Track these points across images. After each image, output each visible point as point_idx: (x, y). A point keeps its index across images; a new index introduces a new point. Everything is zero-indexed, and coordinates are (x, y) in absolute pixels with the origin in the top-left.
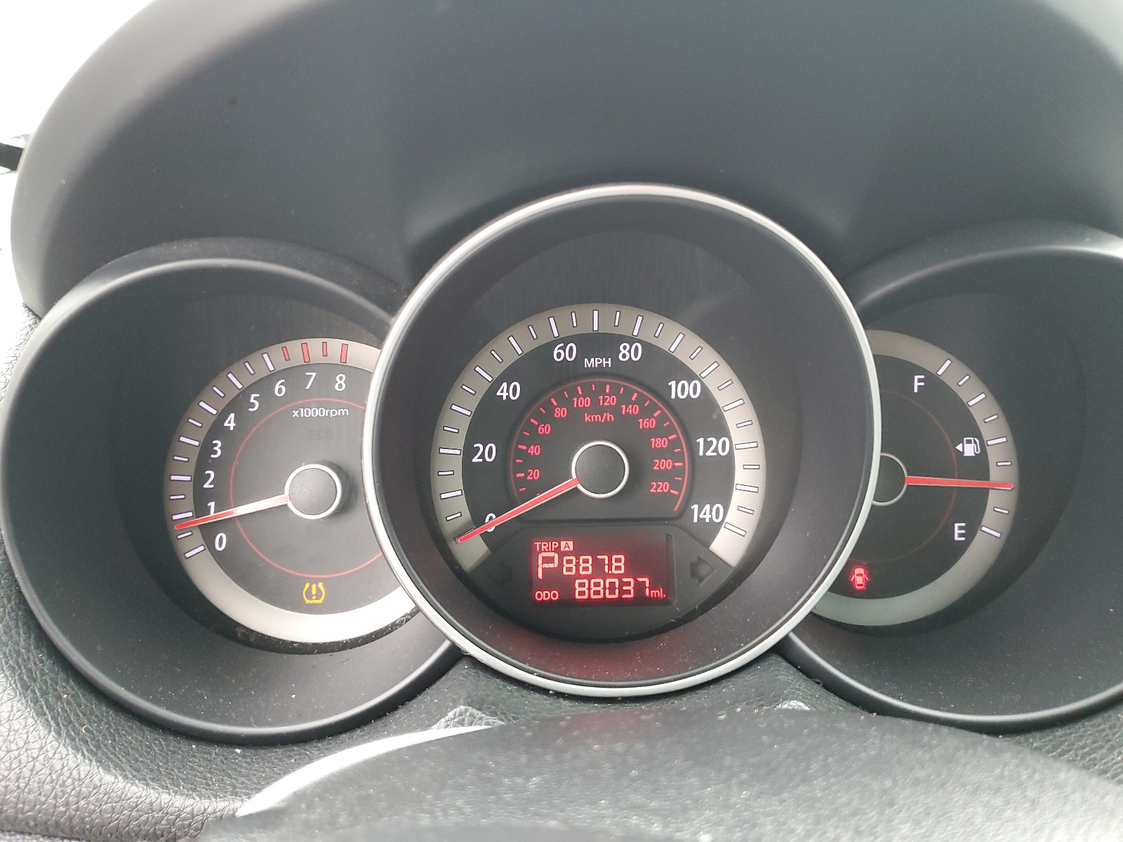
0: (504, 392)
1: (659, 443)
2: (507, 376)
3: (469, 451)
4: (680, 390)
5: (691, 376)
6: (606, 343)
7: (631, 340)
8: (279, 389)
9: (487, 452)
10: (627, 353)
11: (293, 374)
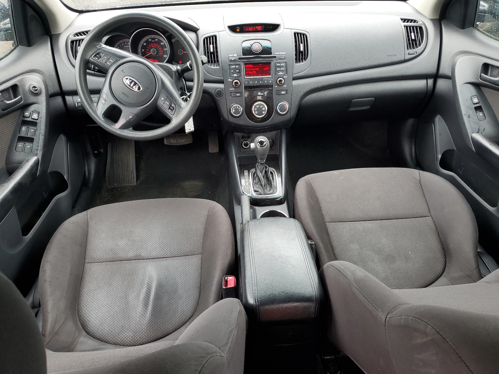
0: (144, 44)
1: (160, 49)
2: (145, 42)
3: (141, 50)
4: (162, 44)
5: (163, 42)
6: (154, 39)
7: (157, 39)
8: (123, 44)
9: (143, 50)
10: (156, 40)
11: (124, 43)
